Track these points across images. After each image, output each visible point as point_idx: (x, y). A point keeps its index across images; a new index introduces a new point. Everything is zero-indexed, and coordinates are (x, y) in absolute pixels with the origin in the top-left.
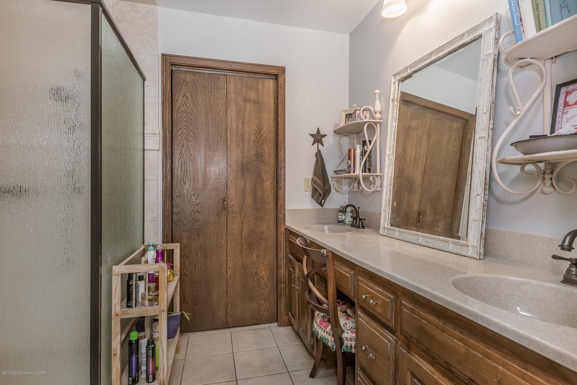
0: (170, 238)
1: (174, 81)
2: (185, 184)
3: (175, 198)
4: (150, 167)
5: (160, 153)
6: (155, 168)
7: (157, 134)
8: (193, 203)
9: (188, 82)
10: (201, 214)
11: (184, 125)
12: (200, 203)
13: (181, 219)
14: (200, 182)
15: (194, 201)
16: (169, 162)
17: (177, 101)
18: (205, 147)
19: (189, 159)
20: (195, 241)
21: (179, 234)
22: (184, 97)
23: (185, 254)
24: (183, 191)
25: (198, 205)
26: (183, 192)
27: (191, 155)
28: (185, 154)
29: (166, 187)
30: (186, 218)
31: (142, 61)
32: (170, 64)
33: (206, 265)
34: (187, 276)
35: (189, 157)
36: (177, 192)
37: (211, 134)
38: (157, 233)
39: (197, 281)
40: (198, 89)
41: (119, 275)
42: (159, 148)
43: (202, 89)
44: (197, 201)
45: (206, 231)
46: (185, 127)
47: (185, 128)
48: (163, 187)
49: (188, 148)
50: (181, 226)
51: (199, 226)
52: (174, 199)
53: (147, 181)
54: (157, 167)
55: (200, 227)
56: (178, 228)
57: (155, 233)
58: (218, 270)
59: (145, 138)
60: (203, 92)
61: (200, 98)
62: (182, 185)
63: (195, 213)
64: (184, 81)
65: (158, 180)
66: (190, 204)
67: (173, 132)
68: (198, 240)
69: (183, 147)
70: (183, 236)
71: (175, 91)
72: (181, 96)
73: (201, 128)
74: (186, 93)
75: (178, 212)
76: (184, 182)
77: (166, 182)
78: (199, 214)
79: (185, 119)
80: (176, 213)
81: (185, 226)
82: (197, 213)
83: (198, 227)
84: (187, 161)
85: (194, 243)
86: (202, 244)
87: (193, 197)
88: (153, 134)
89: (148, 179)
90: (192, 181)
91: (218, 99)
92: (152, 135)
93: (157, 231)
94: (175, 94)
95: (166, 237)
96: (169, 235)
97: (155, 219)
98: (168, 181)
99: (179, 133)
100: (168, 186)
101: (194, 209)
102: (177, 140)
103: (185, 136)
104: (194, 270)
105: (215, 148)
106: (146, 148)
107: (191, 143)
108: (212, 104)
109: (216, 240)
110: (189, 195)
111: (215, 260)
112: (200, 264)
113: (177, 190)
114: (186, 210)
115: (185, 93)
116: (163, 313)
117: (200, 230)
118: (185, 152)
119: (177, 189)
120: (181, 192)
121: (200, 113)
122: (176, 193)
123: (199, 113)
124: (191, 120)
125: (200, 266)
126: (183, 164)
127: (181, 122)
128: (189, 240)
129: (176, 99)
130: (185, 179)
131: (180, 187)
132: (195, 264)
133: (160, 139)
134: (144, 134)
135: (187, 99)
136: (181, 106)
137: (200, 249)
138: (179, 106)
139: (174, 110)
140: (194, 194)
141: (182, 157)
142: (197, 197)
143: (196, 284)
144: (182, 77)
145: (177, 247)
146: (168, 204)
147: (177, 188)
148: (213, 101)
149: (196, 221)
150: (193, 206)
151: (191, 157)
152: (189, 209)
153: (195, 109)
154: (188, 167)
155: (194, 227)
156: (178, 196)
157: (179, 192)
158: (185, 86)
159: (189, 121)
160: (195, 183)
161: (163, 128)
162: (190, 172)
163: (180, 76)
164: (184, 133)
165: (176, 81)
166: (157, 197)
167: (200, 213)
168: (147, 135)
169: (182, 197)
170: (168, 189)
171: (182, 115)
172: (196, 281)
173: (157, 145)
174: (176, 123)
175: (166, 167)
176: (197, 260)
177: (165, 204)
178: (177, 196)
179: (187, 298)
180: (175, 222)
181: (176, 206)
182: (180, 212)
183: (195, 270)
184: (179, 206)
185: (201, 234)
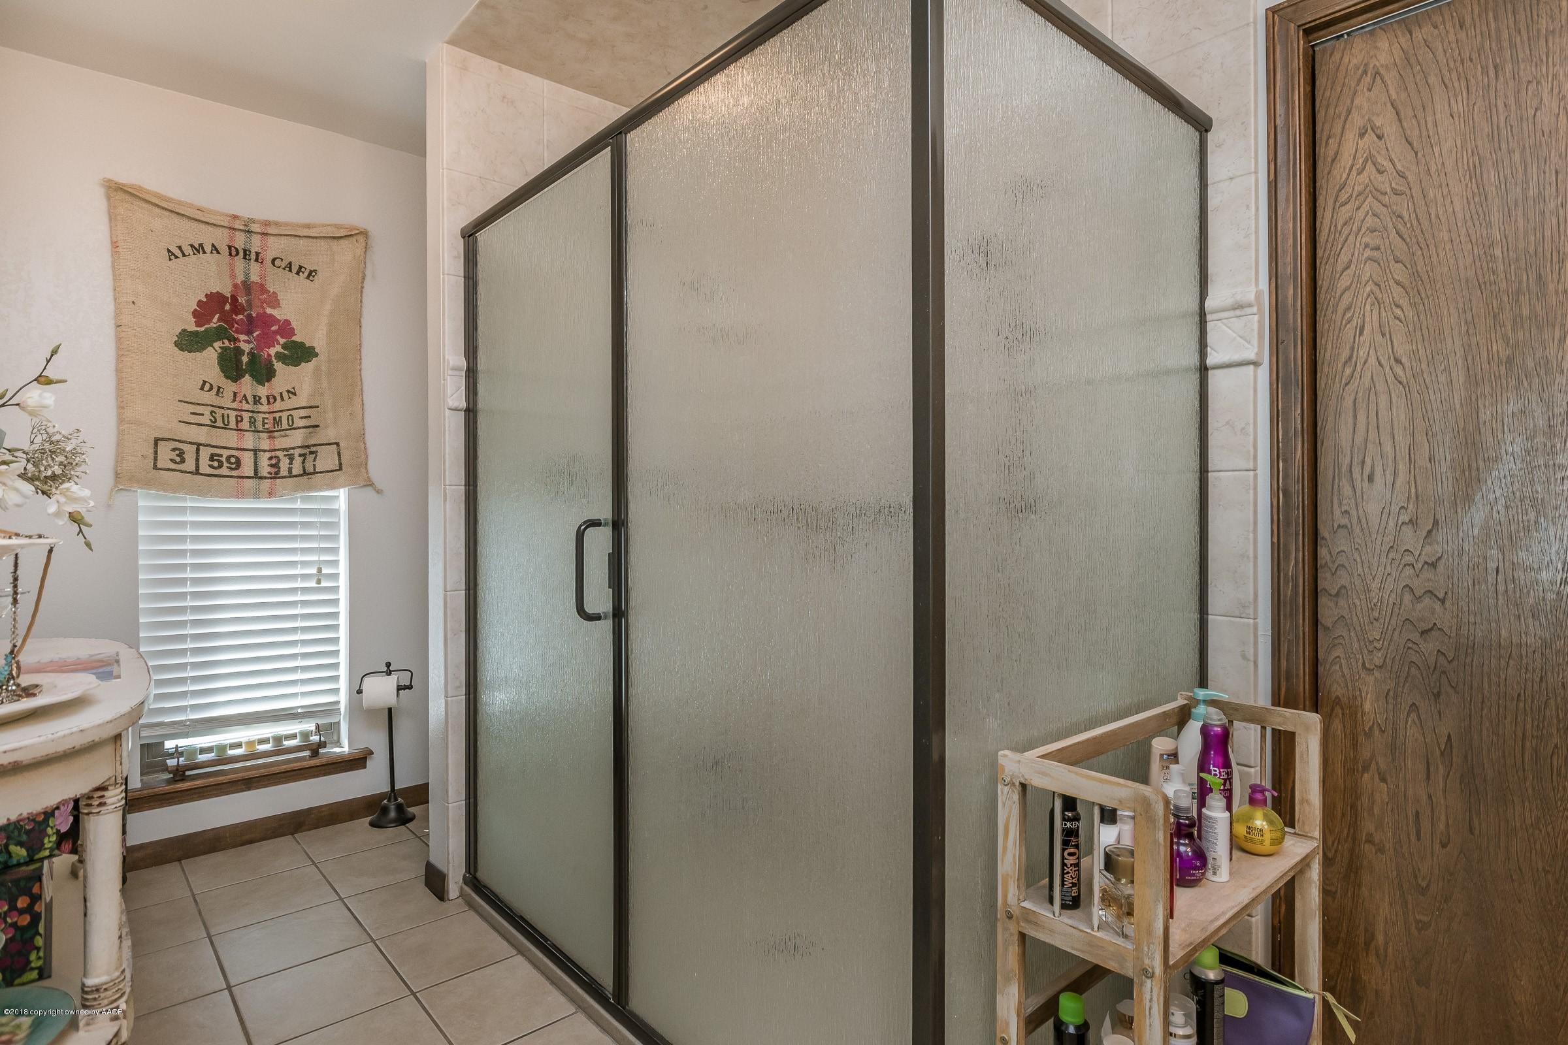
0: (1303, 685)
1: (1322, 91)
2: (1371, 479)
3: (1326, 535)
4: (1227, 423)
5: (1264, 374)
6: (1243, 429)
7: (1250, 305)
8: (1408, 559)
9: (1382, 71)
10: (1448, 604)
11: (1367, 246)
12: (1443, 561)
13: (1355, 619)
14: (1444, 470)
15: (1416, 549)
16: (1300, 400)
17: (1333, 161)
18: (1470, 318)
19: (1390, 378)
20: (1419, 718)
21: (1344, 676)
22: (1362, 135)
23: (1371, 759)
24: (1360, 507)
25: (1434, 565)
26: (1361, 511)
27: (1398, 361)
28: (1372, 360)
29: (1286, 493)
30: (1376, 614)
31: (1199, 68)
32: (1301, 33)
33: (1477, 832)
34: (1381, 850)
35: (1387, 370)
36: (1337, 512)
37: (1498, 253)
38: (1252, 658)
39: (1428, 886)
40: (1432, 79)
41: (1013, 784)
42: (1260, 353)
43: (1450, 70)
44: (1428, 548)
45: (1475, 685)
46: (1368, 253)
47: (1369, 259)
48: (1275, 493)
49: (1383, 335)
50: (1356, 646)
51: (1441, 658)
52: (1323, 538)
53: (1214, 474)
54: (1252, 421)
55: (1445, 663)
56: (1338, 652)
57: (1244, 657)
58: (1547, 872)
59: (1210, 326)
60: (1456, 84)
61: (1438, 116)
62: (1358, 484)
63: (1418, 599)
64: (1365, 72)
65: (1255, 470)
66: (1397, 562)
67: (1319, 283)
68: (1436, 717)
69: (1361, 333)
70: (1364, 689)
71: (1327, 127)
72: (1351, 136)
73: (1446, 238)
74: (1374, 118)
75: (1340, 588)
76: (1367, 472)
77: (1286, 476)
78: (1437, 606)
79: (1370, 221)
80: (1334, 592)
81: (1371, 648)
82: (1427, 601)
83: (1432, 660)
84: (1381, 386)
85: (1414, 722)
86: (1451, 733)
87: (1408, 531)
88: (1234, 309)
89: (1217, 468)
90: (1402, 467)
91: (1538, 83)
92: (1231, 314)
93: (1252, 651)
94: (1324, 138)
95: (1287, 679)
96: (1297, 675)
97: (1244, 607)
98: (1295, 472)
99: (1344, 281)
100: (1295, 488)
101: (1415, 584)
102: (1335, 311)
103: (1368, 289)
104: (1413, 838)
105: (1525, 312)
106: (1210, 361)
107: (1398, 311)
108: (1502, 119)
109: (1529, 733)
110: (1391, 524)
111: (1528, 822)
112: (1443, 818)
113: (1336, 506)
114: (1375, 586)
115: (1369, 120)
116: (1149, 981)
117: (1444, 672)
118: (1372, 352)
119: (1336, 502)
120: (1354, 513)
121: (1442, 175)
122: (1332, 514)
123: (1435, 177)
124: (1400, 216)
125: (1442, 826)
126: (1360, 399)
127: (1352, 238)
128: (1391, 706)
129: (1331, 153)
130: (1368, 461)
131: (1347, 491)
132: (1417, 813)
133: (1261, 323)
134: (1202, 314)
135: (1380, 137)
136: (1354, 172)
137: (1442, 754)
138: (1345, 176)
139: (1320, 201)
140: (1411, 521)
141: (1357, 375)
142: (1429, 532)
143: (1423, 895)
144: (1355, 61)
145: (1307, 728)
146: (1297, 555)
147: (1335, 498)
148: (1512, 101)
149: (1423, 633)
150: (1409, 571)
151: (1399, 370)
152: (1390, 580)
153: (1414, 168)
154: (1383, 413)
155: (1414, 659)
156: (1339, 526)
157: (1346, 512)
158: (1369, 90)
159: (1390, 225)
160: (1417, 476)
161: (1274, 279)
162: (1396, 431)
163: (1346, 60)
164: (1365, 279)
165: (1329, 87)
166: (1251, 528)
167: (1443, 601)
168: (1215, 316)
169: (1357, 531)
170: (1296, 499)
171: (1358, 209)
172: (1424, 884)
173: (1249, 342)
174: (1329, 247)
175: (1286, 421)
176: (1430, 797)
177: (1281, 555)
178: (1336, 526)
179: (1380, 938)
180: (1326, 629)
181: (1330, 565)
182: (1349, 588)
183: (1419, 839)
184: (1343, 566)
185: (1451, 691)
